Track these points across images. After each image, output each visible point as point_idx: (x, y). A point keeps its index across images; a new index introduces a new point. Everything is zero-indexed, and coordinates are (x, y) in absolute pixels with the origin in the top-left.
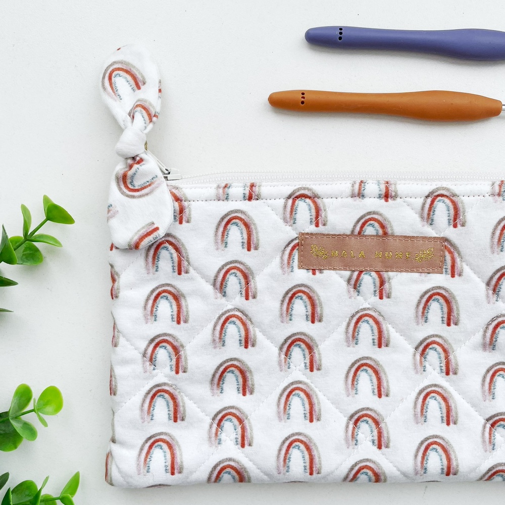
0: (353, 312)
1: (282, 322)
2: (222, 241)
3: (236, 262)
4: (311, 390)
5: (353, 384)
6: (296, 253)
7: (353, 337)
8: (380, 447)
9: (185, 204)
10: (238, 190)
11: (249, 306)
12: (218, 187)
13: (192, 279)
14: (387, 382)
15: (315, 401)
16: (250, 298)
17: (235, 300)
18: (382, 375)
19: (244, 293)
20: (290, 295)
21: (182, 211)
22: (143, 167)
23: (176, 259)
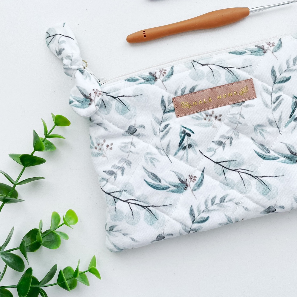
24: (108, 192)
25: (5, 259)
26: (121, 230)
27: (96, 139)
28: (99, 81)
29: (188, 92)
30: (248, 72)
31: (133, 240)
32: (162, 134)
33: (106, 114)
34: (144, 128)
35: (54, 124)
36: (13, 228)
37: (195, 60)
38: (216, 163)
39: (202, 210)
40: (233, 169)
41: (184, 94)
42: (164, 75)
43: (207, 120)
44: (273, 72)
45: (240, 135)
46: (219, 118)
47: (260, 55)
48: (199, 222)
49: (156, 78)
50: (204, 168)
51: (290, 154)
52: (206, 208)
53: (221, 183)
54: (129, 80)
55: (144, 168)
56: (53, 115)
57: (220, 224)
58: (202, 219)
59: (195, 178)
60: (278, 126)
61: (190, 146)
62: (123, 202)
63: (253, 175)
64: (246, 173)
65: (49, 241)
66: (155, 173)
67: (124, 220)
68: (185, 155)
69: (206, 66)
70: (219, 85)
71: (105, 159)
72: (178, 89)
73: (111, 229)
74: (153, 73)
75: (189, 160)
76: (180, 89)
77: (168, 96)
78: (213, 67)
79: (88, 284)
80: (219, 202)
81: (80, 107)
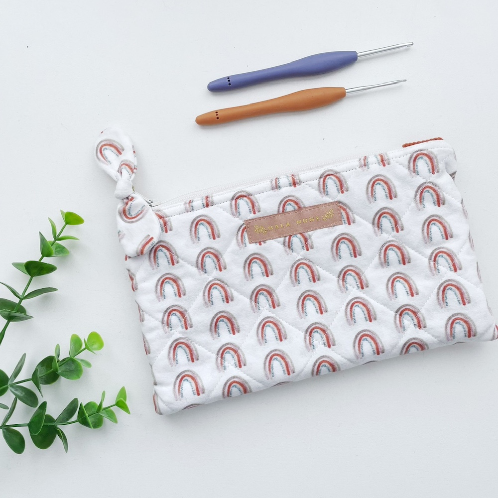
0: (292, 263)
1: (248, 281)
2: (196, 237)
3: (208, 248)
4: (277, 320)
5: (303, 310)
6: (245, 234)
7: (296, 280)
8: (329, 346)
9: (167, 219)
10: (198, 203)
11: (223, 275)
12: (185, 203)
13: (182, 266)
14: (325, 303)
15: (281, 327)
16: (223, 269)
17: (214, 274)
18: (320, 299)
19: (218, 267)
20: (248, 262)
21: (165, 224)
22: (135, 202)
23: (169, 256)
25: (15, 392)
35: (65, 223)
36: (25, 355)
56: (62, 212)
65: (68, 370)
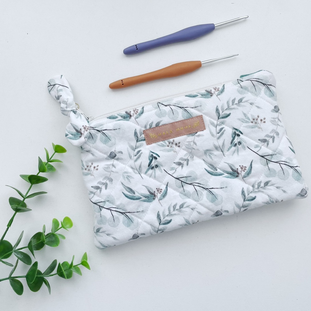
24: (95, 202)
25: (17, 255)
26: (105, 231)
27: (86, 162)
28: (88, 119)
29: (155, 126)
30: (199, 110)
31: (115, 238)
32: (135, 158)
33: (93, 144)
34: (122, 154)
35: (54, 152)
36: (23, 232)
37: (160, 102)
38: (176, 178)
39: (166, 215)
40: (190, 183)
41: (152, 128)
42: (136, 114)
43: (170, 147)
44: (217, 110)
45: (195, 157)
46: (178, 145)
47: (208, 98)
48: (164, 224)
49: (131, 116)
50: (168, 183)
51: (231, 171)
52: (170, 213)
53: (181, 194)
54: (110, 118)
55: (122, 183)
56: (53, 144)
57: (181, 225)
58: (166, 222)
59: (161, 191)
60: (222, 150)
61: (157, 166)
62: (106, 209)
63: (205, 187)
64: (198, 186)
65: (51, 241)
66: (130, 187)
67: (107, 223)
68: (153, 173)
69: (168, 107)
70: (177, 121)
71: (92, 177)
72: (147, 124)
73: (98, 231)
74: (129, 112)
75: (156, 176)
76: (149, 124)
77: (139, 129)
78: (173, 107)
79: (81, 274)
80: (179, 208)
81: (73, 139)
